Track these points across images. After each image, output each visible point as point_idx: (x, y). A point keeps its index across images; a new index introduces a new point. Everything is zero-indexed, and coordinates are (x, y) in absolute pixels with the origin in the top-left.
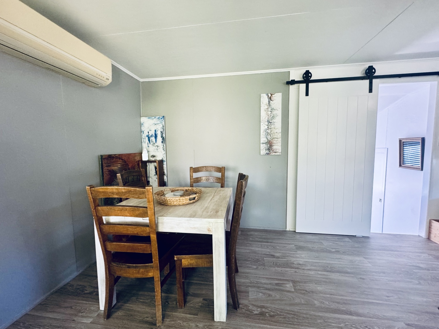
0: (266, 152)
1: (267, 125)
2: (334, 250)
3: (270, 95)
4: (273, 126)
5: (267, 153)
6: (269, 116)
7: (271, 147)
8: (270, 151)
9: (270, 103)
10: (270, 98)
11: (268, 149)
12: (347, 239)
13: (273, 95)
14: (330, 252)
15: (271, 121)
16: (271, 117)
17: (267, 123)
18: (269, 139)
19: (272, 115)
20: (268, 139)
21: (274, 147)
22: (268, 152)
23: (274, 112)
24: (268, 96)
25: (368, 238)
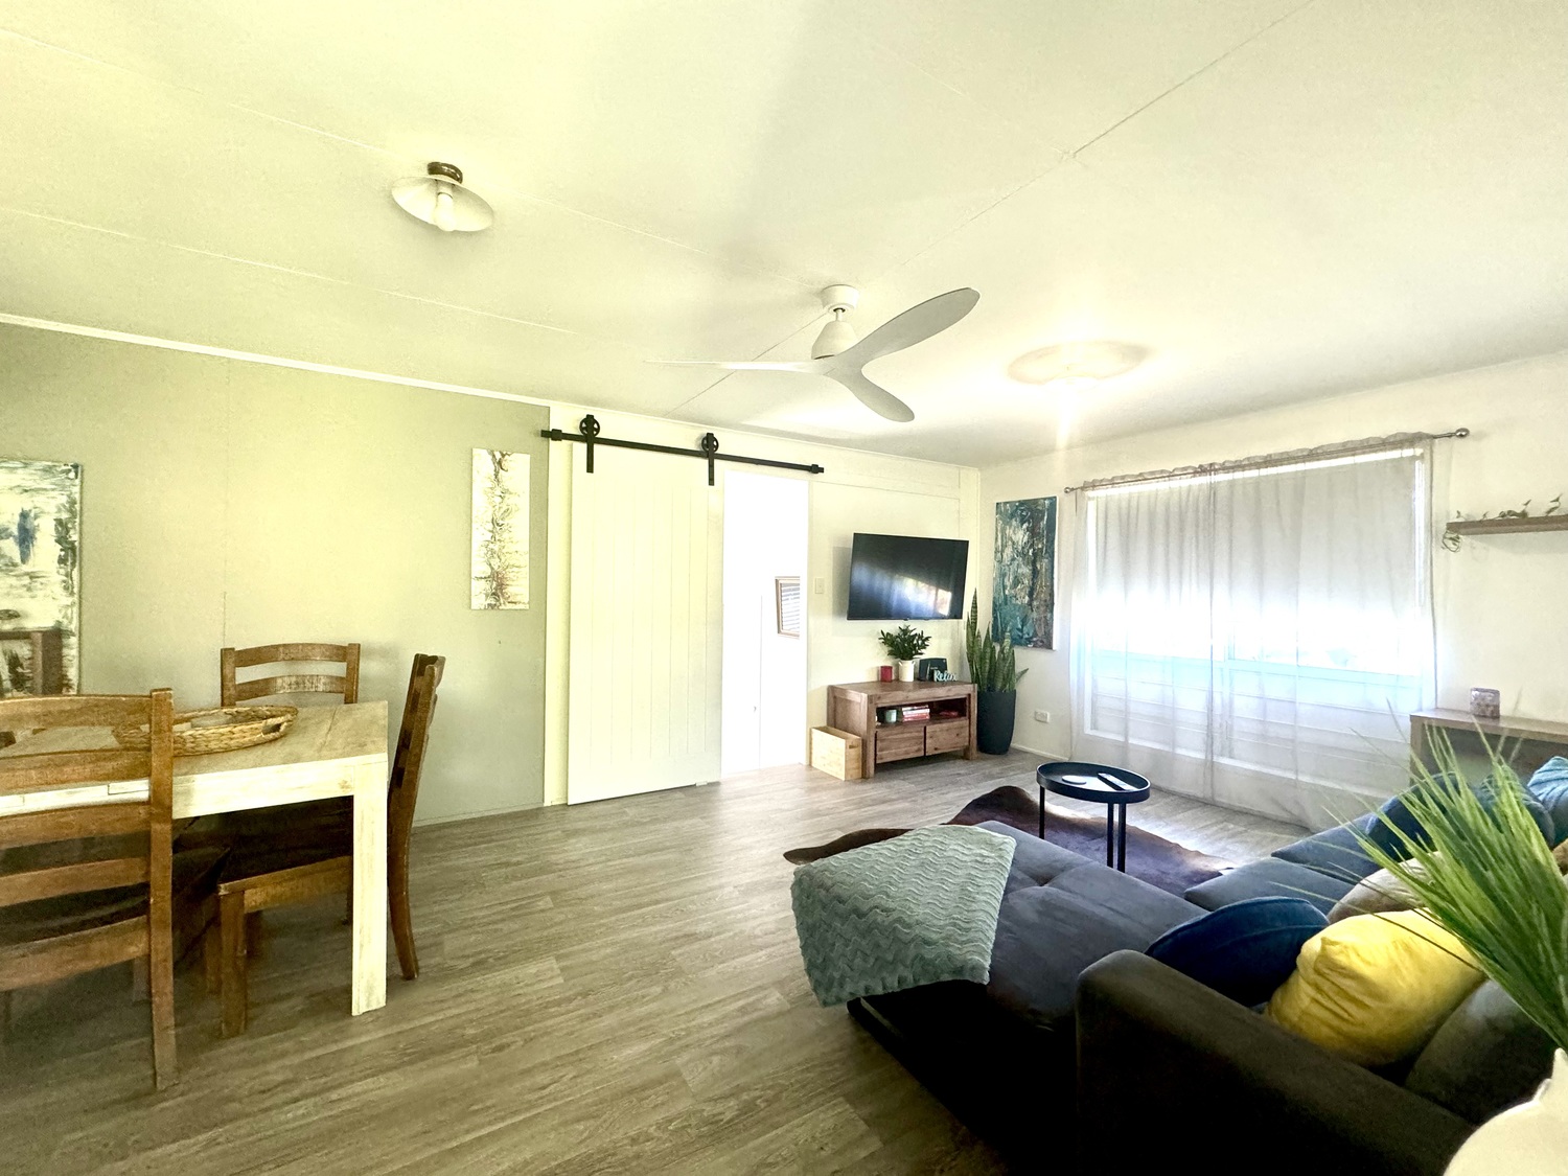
0: (489, 602)
1: (492, 532)
2: (648, 819)
3: (498, 456)
4: (506, 535)
5: (489, 605)
6: (497, 507)
7: (501, 589)
8: (498, 601)
9: (499, 476)
10: (500, 463)
11: (494, 594)
12: (678, 795)
13: (507, 457)
14: (640, 824)
15: (501, 522)
16: (502, 511)
17: (490, 527)
18: (496, 568)
19: (505, 508)
20: (492, 569)
21: (509, 590)
22: (493, 603)
23: (510, 500)
24: (494, 456)
25: (717, 784)
